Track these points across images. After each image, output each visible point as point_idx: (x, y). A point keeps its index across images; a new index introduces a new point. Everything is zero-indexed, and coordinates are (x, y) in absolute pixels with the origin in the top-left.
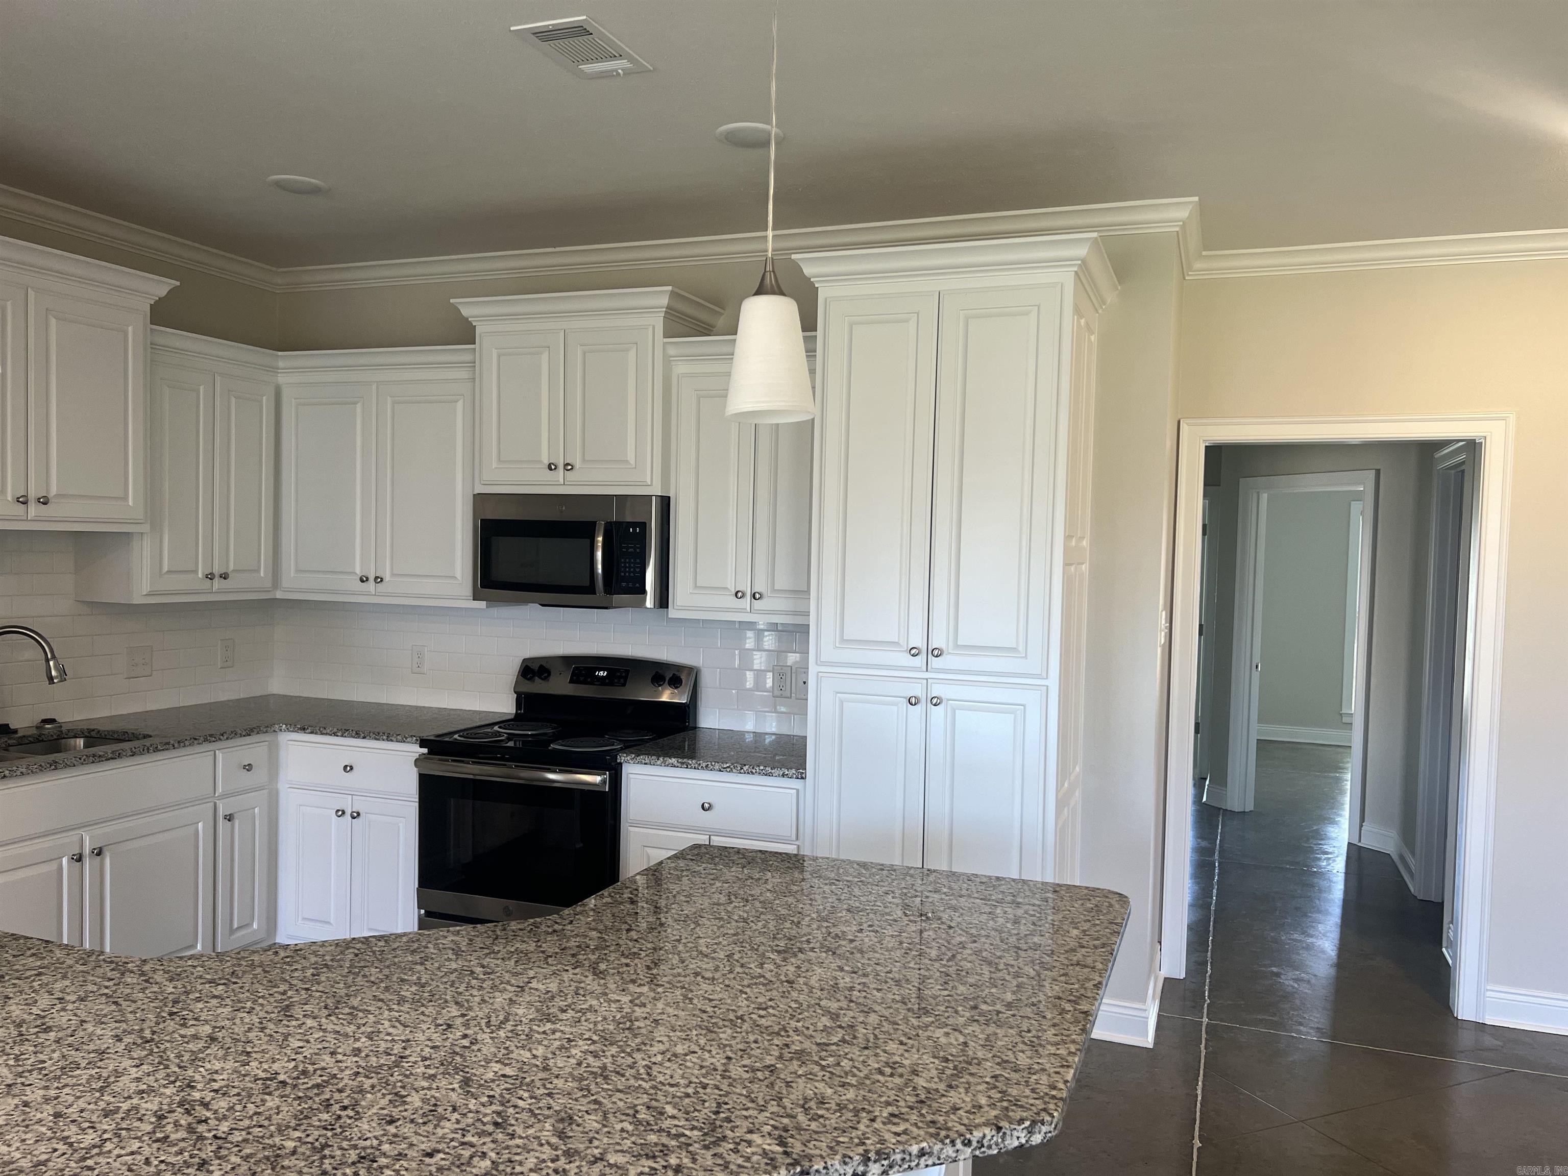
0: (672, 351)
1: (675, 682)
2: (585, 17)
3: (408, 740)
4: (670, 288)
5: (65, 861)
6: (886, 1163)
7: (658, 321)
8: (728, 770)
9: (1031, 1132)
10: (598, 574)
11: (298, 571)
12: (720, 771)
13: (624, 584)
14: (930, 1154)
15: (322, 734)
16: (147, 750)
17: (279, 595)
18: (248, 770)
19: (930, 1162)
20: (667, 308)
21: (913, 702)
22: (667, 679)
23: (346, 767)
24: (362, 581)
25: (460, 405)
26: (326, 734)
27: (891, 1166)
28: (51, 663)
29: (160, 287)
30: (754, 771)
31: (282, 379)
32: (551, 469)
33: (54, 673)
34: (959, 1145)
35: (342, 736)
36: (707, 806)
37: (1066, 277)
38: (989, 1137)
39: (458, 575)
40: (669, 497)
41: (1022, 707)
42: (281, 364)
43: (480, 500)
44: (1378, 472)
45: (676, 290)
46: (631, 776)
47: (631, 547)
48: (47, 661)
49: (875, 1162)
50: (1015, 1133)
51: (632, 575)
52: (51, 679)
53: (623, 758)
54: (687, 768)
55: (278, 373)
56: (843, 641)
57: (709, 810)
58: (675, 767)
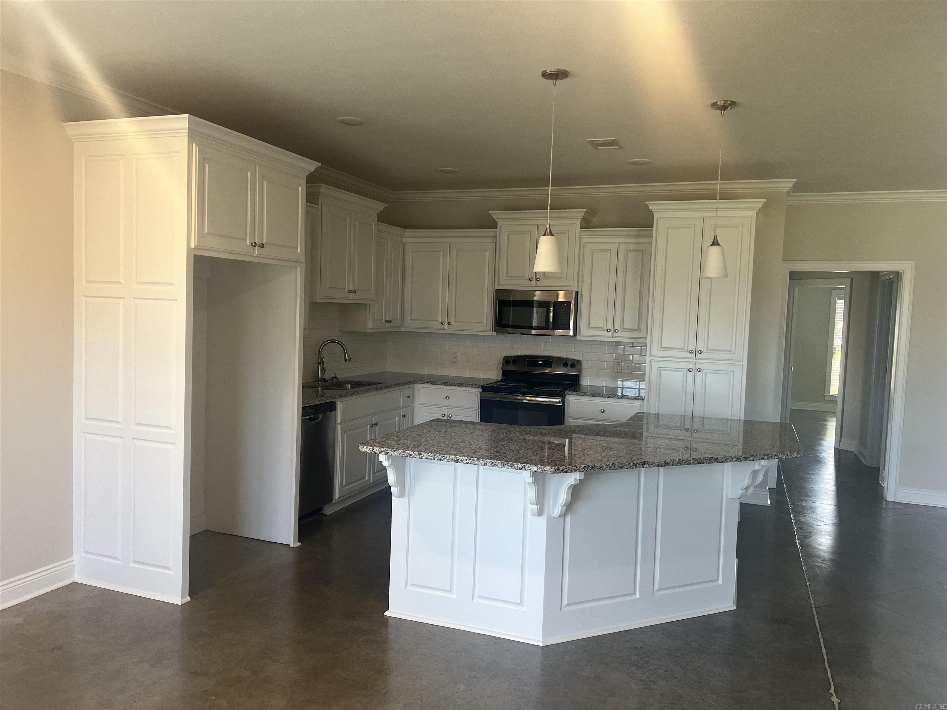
0: (582, 234)
1: (573, 366)
2: (615, 139)
3: (474, 386)
4: (586, 210)
5: (368, 426)
6: (768, 456)
7: (578, 222)
8: (612, 397)
9: (797, 454)
10: (550, 321)
11: (411, 319)
12: (609, 397)
13: (560, 326)
14: (777, 456)
15: (436, 384)
16: (381, 389)
17: (402, 329)
18: (409, 398)
19: (777, 458)
20: (583, 217)
21: (691, 370)
22: (569, 365)
23: (447, 397)
24: (442, 324)
25: (487, 253)
26: (438, 384)
27: (769, 457)
28: (346, 354)
29: (381, 207)
30: (623, 397)
31: (405, 240)
32: (530, 280)
33: (347, 358)
34: (783, 455)
35: (445, 385)
36: (603, 410)
37: (753, 214)
38: (789, 454)
39: (485, 322)
40: (578, 292)
41: (733, 372)
42: (406, 234)
43: (498, 293)
44: (852, 279)
45: (588, 211)
46: (570, 400)
47: (564, 311)
48: (345, 353)
49: (766, 456)
50: (794, 454)
51: (564, 322)
52: (346, 360)
53: (567, 393)
54: (594, 396)
55: (404, 238)
56: (661, 348)
57: (604, 412)
58: (589, 396)
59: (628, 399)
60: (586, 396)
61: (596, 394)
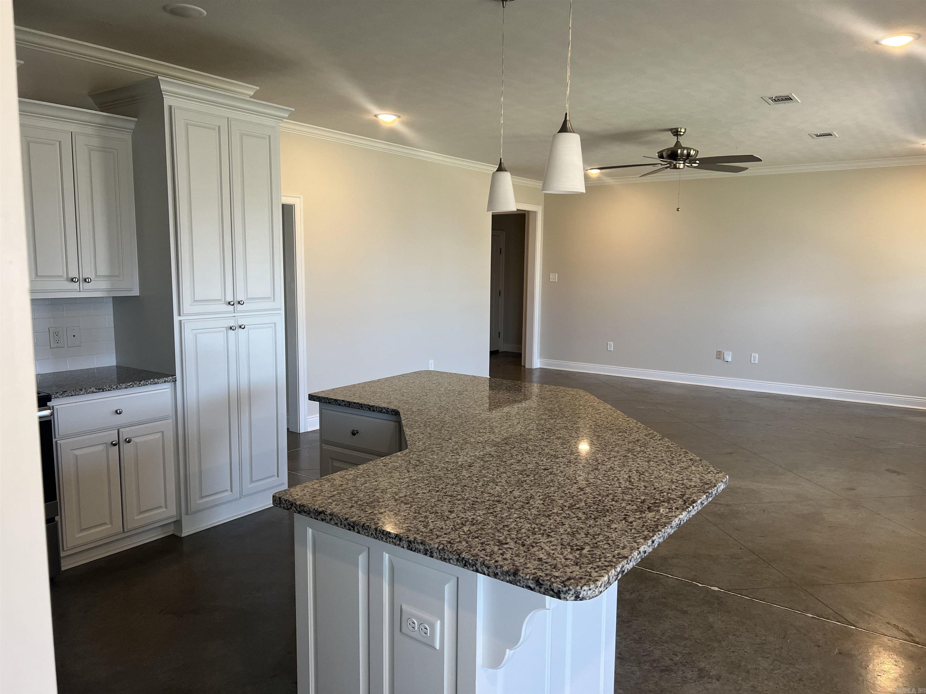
8: (131, 386)
12: (126, 388)
21: (233, 329)
30: (147, 383)
36: (117, 411)
41: (274, 324)
54: (103, 391)
56: (195, 301)
57: (120, 413)
58: (94, 392)
59: (155, 384)
60: (89, 393)
61: (105, 387)
